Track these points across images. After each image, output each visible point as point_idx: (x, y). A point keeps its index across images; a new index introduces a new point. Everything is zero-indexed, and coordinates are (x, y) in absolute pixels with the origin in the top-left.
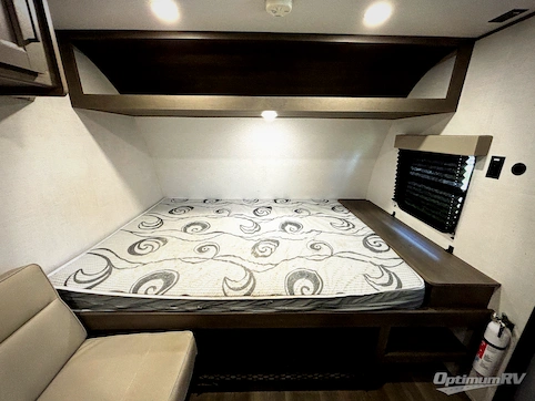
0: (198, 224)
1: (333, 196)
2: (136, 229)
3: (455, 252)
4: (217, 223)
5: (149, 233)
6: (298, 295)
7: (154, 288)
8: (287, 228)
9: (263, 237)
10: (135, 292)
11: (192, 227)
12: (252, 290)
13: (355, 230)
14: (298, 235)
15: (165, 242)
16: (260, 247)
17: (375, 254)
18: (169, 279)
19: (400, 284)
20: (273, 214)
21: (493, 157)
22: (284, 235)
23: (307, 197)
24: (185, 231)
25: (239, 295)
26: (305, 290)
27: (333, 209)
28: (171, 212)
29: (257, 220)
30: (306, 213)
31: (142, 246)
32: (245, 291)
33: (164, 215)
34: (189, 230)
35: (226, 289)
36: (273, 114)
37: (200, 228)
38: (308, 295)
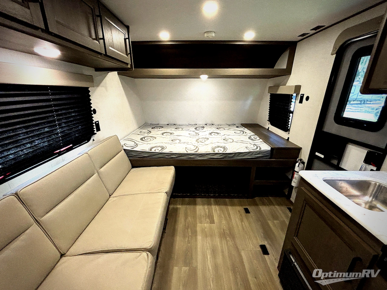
0: (168, 133)
1: (238, 122)
2: (139, 133)
3: (289, 140)
4: (177, 132)
5: (146, 135)
6: (216, 152)
7: (158, 149)
8: (213, 134)
9: (200, 137)
10: (151, 150)
11: (165, 134)
12: (198, 150)
13: (246, 134)
14: (218, 136)
15: (155, 138)
16: (200, 140)
17: (253, 141)
18: (163, 148)
19: (260, 149)
20: (205, 129)
21: (301, 94)
22: (211, 136)
23: (224, 123)
24: (163, 135)
25: (193, 152)
26: (219, 151)
27: (237, 127)
28: (152, 128)
29: (197, 131)
30: (222, 129)
31: (145, 138)
32: (195, 151)
33: (150, 129)
34: (164, 134)
35: (187, 150)
36: (206, 76)
37: (169, 134)
38: (221, 152)
